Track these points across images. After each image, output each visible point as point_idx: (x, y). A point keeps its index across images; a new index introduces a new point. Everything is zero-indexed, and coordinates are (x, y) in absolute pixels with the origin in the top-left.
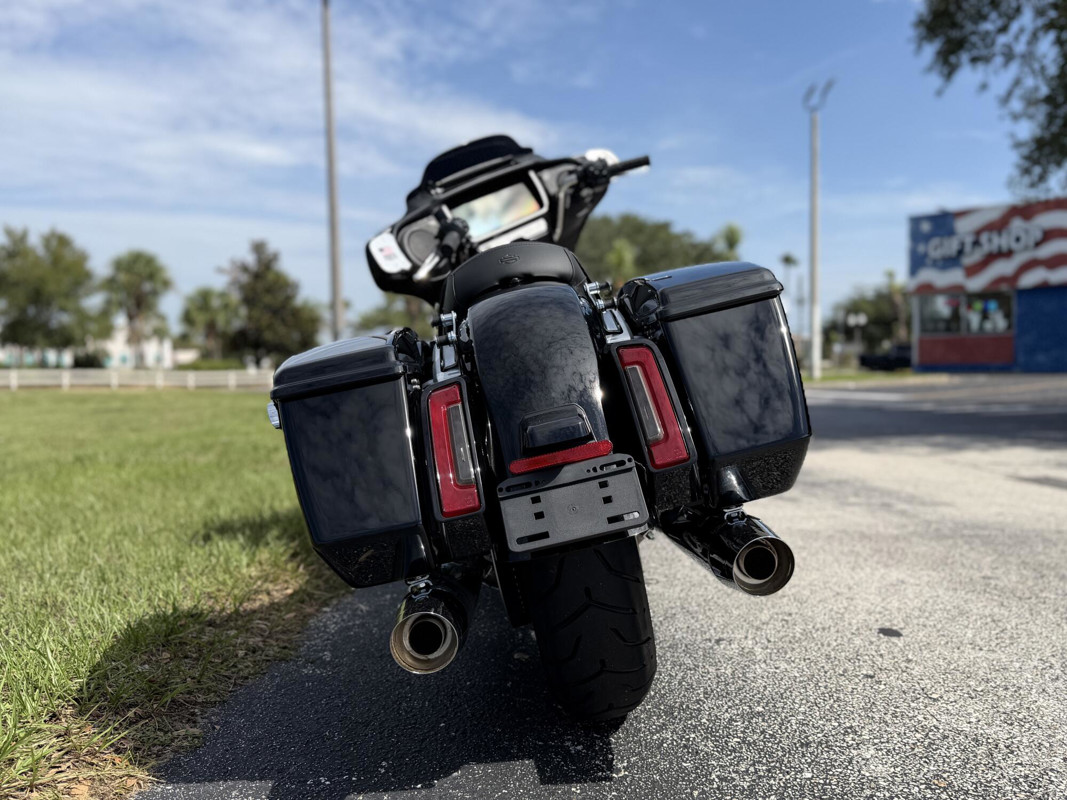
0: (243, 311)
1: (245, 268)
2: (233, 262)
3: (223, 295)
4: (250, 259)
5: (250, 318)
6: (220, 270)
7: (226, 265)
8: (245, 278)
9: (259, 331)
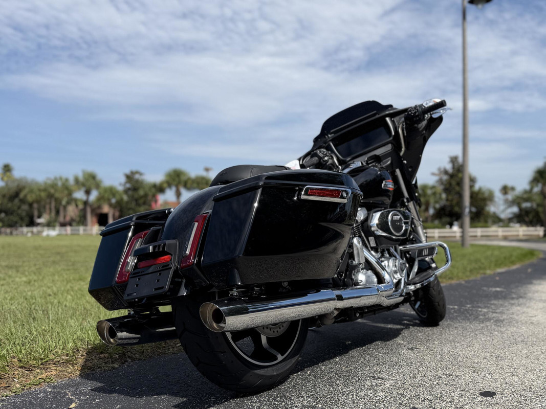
0: (444, 196)
1: (446, 172)
2: (439, 169)
3: (433, 187)
4: (449, 167)
5: (447, 200)
6: (433, 174)
7: (436, 171)
8: (445, 177)
9: (452, 206)
